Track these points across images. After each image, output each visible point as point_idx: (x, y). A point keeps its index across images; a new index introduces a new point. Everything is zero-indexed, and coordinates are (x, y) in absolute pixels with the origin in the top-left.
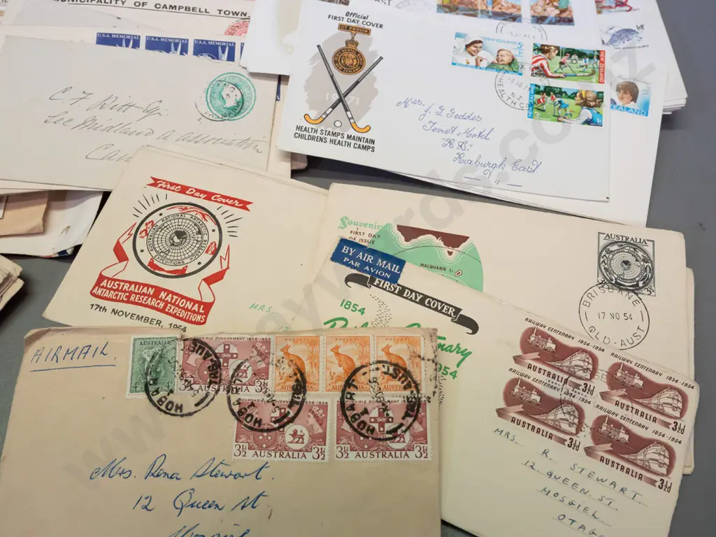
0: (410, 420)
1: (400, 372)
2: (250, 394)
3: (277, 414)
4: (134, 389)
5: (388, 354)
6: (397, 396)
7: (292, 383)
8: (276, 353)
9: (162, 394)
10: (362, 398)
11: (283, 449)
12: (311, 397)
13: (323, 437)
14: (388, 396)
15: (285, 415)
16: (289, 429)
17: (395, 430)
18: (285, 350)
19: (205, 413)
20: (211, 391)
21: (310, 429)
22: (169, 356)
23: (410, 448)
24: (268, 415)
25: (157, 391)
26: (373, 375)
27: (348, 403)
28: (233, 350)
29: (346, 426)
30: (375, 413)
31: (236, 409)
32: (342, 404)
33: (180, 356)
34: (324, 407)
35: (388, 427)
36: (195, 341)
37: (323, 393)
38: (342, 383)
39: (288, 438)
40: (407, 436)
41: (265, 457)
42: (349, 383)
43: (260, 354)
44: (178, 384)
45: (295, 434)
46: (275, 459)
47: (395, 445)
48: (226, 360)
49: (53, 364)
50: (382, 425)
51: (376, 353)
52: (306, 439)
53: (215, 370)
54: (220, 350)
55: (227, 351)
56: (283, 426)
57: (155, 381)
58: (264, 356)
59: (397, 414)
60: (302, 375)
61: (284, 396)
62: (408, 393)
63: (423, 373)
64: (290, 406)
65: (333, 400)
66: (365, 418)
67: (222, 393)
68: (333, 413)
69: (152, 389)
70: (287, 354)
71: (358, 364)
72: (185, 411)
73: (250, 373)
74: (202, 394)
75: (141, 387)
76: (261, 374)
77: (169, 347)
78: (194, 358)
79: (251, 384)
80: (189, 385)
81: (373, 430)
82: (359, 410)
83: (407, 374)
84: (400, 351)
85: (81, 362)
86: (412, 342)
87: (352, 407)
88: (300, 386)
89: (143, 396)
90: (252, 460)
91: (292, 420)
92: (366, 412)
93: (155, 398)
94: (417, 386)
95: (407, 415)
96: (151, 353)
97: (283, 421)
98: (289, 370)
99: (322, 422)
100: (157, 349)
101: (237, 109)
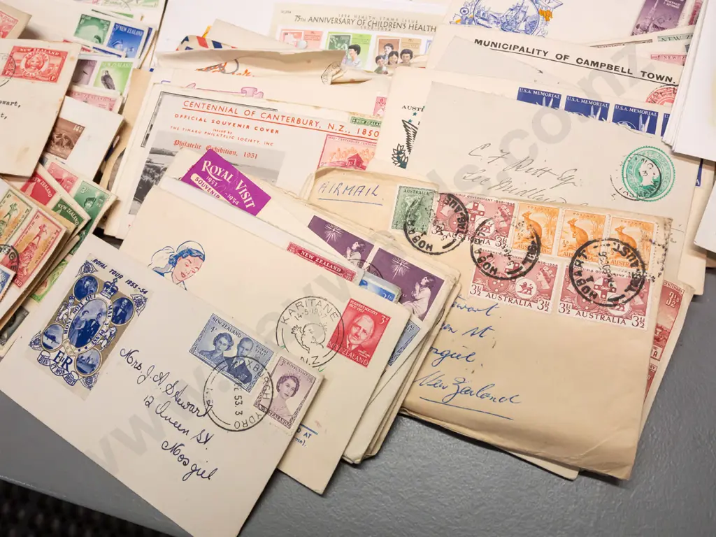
0: (632, 293)
1: (630, 251)
2: (490, 247)
3: (511, 267)
4: (395, 226)
5: (621, 234)
6: (623, 271)
7: (529, 243)
8: (518, 215)
9: (418, 234)
10: (590, 267)
11: (512, 296)
12: (543, 258)
13: (549, 294)
14: (614, 270)
15: (519, 269)
16: (520, 281)
17: (617, 299)
18: (526, 216)
19: (449, 256)
20: (458, 239)
21: (539, 284)
22: (427, 204)
23: (629, 317)
24: (503, 266)
25: (413, 231)
26: (603, 249)
27: (576, 269)
28: (481, 208)
29: (571, 288)
30: (599, 282)
31: (477, 256)
32: (571, 269)
33: (435, 205)
34: (554, 268)
35: (610, 295)
36: (450, 196)
37: (556, 257)
38: (573, 252)
39: (518, 288)
40: (627, 306)
41: (496, 300)
42: (580, 252)
43: (503, 215)
44: (431, 229)
45: (524, 286)
46: (504, 303)
47: (613, 312)
48: (474, 216)
49: (334, 196)
50: (604, 292)
51: (609, 231)
52: (534, 291)
53: (463, 222)
54: (469, 206)
55: (475, 208)
56: (515, 278)
57: (413, 222)
58: (507, 218)
59: (621, 286)
60: (538, 238)
61: (520, 254)
62: (634, 270)
63: (652, 257)
64: (524, 263)
65: (563, 264)
66: (589, 284)
67: (467, 242)
68: (561, 275)
69: (409, 228)
70: (528, 219)
71: (590, 238)
72: (434, 251)
73: (493, 229)
74: (450, 239)
75: (401, 225)
76: (501, 232)
77: (428, 197)
78: (447, 210)
79: (493, 238)
80: (440, 231)
81: (595, 296)
82: (585, 276)
83: (636, 254)
84: (634, 234)
85: (356, 198)
86: (646, 227)
87: (579, 273)
88: (535, 248)
89: (401, 233)
90: (484, 300)
91: (524, 274)
92: (591, 279)
93: (411, 236)
94: (644, 266)
95: (629, 288)
96: (412, 200)
97: (515, 274)
98: (527, 233)
99: (549, 280)
100: (417, 197)
101: (654, 190)
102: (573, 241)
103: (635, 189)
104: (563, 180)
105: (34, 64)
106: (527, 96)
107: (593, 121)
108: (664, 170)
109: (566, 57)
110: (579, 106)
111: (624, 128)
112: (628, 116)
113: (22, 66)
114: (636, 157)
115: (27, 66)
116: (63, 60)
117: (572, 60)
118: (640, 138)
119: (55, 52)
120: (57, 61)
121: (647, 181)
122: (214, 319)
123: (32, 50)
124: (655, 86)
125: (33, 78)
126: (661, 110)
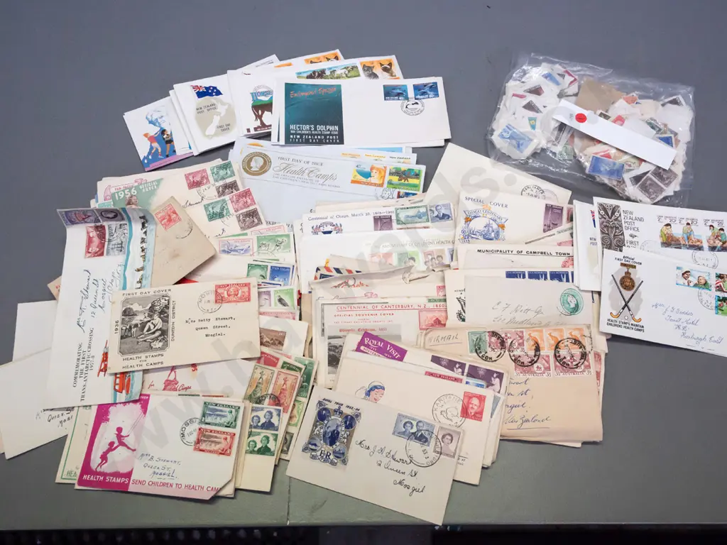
0: (583, 360)
1: (577, 342)
2: (517, 353)
3: (530, 360)
4: (471, 352)
5: (572, 335)
6: (577, 351)
7: (534, 347)
8: (526, 336)
9: (483, 353)
10: (563, 352)
11: (534, 373)
12: (542, 353)
13: (548, 368)
14: (573, 352)
15: (533, 360)
16: (535, 365)
17: (577, 364)
18: (530, 335)
19: (500, 361)
20: (502, 352)
21: (544, 365)
22: (483, 338)
23: (584, 371)
24: (526, 360)
25: (481, 352)
26: (566, 343)
27: (557, 355)
28: (509, 335)
29: (558, 364)
30: (569, 358)
31: (513, 358)
32: (555, 355)
33: (488, 338)
34: (548, 356)
35: (574, 363)
36: (493, 332)
37: (547, 351)
38: (554, 347)
39: (535, 369)
40: (583, 367)
41: (527, 376)
42: (557, 347)
43: (520, 337)
44: (489, 350)
45: (538, 367)
46: (531, 377)
47: (576, 370)
48: (506, 339)
49: (436, 343)
50: (572, 363)
51: (566, 335)
52: (543, 369)
53: (503, 343)
54: (503, 336)
55: (506, 336)
56: (533, 364)
57: (479, 348)
58: (522, 337)
59: (577, 358)
60: (538, 345)
61: (532, 353)
62: (581, 350)
63: (586, 342)
64: (535, 356)
65: (551, 353)
66: (564, 360)
67: (507, 352)
68: (552, 359)
69: (478, 351)
70: (531, 336)
71: (559, 340)
72: (493, 360)
73: (517, 344)
74: (499, 353)
75: (474, 351)
76: (521, 344)
77: (483, 335)
78: (494, 339)
79: (518, 348)
80: (493, 350)
81: (568, 365)
82: (562, 357)
83: (580, 343)
84: (577, 334)
85: (448, 342)
86: (580, 330)
87: (559, 356)
88: (538, 349)
89: (475, 354)
90: (522, 377)
91: (536, 362)
92: (565, 358)
93: (481, 355)
94: (584, 347)
95: (581, 359)
96: (476, 337)
97: (533, 362)
98: (532, 343)
99: (548, 362)
100: (478, 336)
101: (576, 309)
102: (553, 342)
103: (568, 310)
104: (538, 313)
105: (232, 293)
106: (511, 275)
107: (542, 281)
108: (577, 298)
109: (521, 252)
110: (533, 275)
111: (556, 282)
112: (556, 276)
113: (226, 296)
114: (565, 295)
115: (229, 295)
116: (249, 289)
117: (524, 253)
118: (563, 286)
119: (243, 284)
120: (246, 289)
121: (573, 305)
122: (399, 415)
123: (228, 285)
124: (563, 259)
125: (234, 301)
126: (569, 270)
